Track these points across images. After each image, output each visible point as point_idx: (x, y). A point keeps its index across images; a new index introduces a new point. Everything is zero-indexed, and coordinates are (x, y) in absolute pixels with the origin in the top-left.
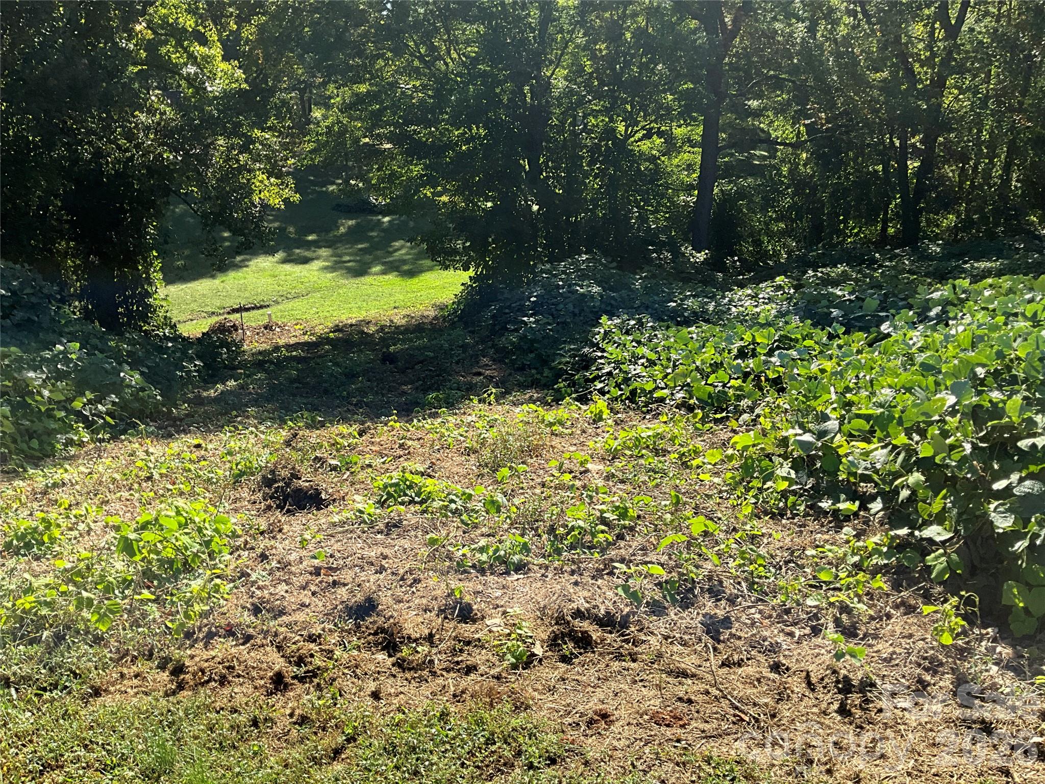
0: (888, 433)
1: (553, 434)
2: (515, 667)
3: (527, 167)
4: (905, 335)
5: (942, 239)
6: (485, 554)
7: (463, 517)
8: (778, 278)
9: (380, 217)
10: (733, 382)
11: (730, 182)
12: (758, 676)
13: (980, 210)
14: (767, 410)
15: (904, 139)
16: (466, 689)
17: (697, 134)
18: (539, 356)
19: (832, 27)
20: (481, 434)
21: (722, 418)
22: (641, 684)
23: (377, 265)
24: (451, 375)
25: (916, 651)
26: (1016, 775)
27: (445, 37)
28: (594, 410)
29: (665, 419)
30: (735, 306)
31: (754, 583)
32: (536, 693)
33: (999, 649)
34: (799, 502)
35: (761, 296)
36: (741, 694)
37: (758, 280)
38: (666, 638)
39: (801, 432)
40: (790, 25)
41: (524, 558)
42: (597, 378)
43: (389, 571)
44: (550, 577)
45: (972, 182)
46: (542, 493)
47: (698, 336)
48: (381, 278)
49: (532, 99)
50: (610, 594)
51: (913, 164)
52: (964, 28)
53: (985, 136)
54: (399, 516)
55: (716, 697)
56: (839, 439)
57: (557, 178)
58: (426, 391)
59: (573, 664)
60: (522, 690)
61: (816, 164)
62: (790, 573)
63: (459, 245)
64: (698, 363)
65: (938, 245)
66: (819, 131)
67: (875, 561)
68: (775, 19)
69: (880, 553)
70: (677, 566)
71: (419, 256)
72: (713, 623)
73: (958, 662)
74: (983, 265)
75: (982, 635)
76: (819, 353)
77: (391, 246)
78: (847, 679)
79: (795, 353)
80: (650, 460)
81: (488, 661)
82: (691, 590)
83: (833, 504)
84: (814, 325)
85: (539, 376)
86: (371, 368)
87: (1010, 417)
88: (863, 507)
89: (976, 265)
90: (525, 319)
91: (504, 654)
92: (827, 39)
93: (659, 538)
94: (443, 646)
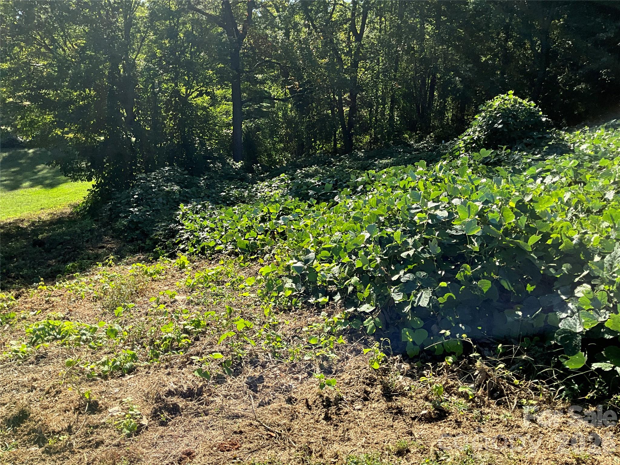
0: (340, 256)
1: (153, 280)
2: (129, 436)
3: (125, 114)
4: (345, 202)
5: (364, 149)
6: (106, 366)
7: (91, 344)
8: (281, 175)
9: (26, 150)
10: (259, 237)
11: (251, 121)
12: (279, 408)
13: (381, 132)
14: (279, 251)
15: (340, 96)
16: (96, 457)
17: (229, 94)
18: (143, 232)
19: (298, 33)
20: (104, 287)
21: (255, 258)
22: (211, 429)
23: (26, 182)
24: (83, 250)
25: (362, 375)
26: (415, 434)
27: (62, 34)
28: (179, 262)
29: (222, 262)
30: (260, 192)
31: (275, 352)
32: (144, 450)
33: (403, 366)
34: (298, 301)
35: (273, 186)
36: (270, 421)
37: (271, 177)
38: (225, 396)
39: (296, 261)
40: (275, 32)
41: (133, 364)
42: (180, 242)
43: (38, 389)
44: (151, 373)
45: (376, 118)
46: (146, 319)
47: (238, 211)
48: (30, 190)
49: (124, 72)
50: (190, 376)
51: (346, 109)
52: (364, 36)
53: (380, 93)
54: (45, 350)
55: (256, 426)
56: (316, 263)
57: (146, 121)
58: (65, 262)
59: (168, 425)
60: (134, 450)
61: (297, 110)
62: (295, 343)
63: (84, 164)
64: (239, 227)
65: (362, 152)
66: (296, 92)
67: (338, 328)
68: (265, 28)
69: (341, 323)
70: (231, 351)
71: (56, 174)
72: (253, 382)
73: (383, 377)
74: (384, 161)
75: (394, 360)
76: (304, 215)
77: (36, 169)
78: (328, 399)
79: (291, 217)
80: (214, 289)
81: (111, 436)
82: (240, 364)
83: (316, 300)
84: (301, 200)
85: (143, 245)
86: (25, 251)
87: (396, 241)
88: (331, 299)
89: (381, 161)
90: (131, 209)
91: (122, 429)
92: (295, 40)
93: (220, 335)
94: (78, 433)
